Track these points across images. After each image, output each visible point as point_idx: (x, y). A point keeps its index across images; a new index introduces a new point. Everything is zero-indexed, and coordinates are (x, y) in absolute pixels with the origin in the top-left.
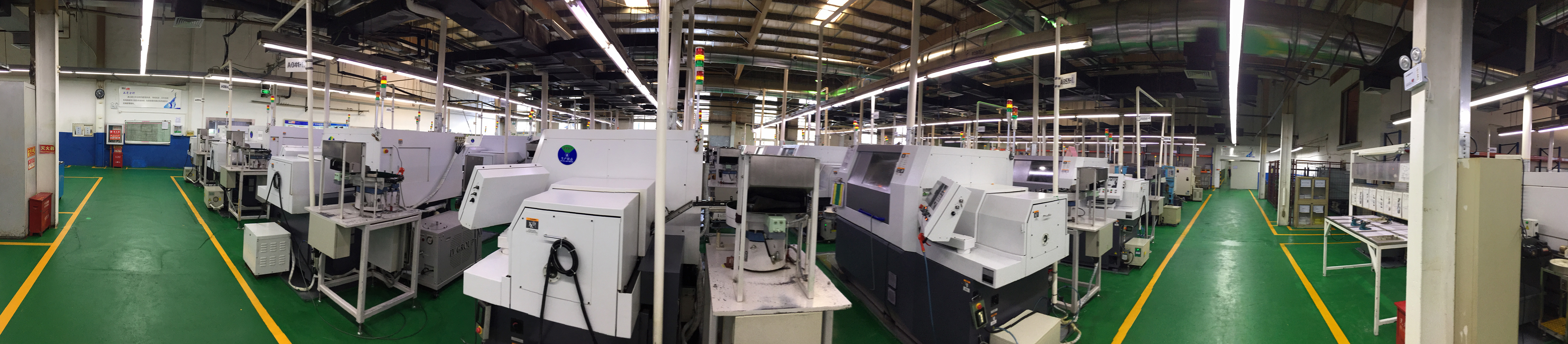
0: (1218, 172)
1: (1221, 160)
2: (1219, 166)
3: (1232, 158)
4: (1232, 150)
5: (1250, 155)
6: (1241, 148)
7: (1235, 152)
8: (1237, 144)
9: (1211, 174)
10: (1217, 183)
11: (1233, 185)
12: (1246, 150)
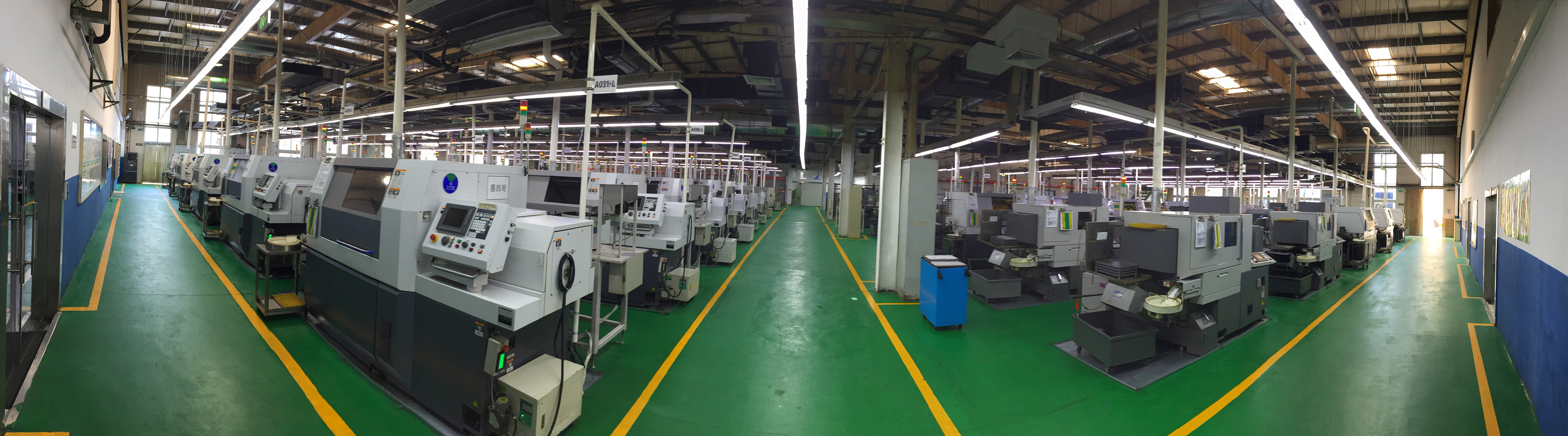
0: (791, 191)
1: (793, 182)
2: (791, 186)
3: (802, 180)
4: (802, 174)
5: (817, 178)
6: (809, 172)
7: (804, 175)
8: (806, 169)
9: (785, 193)
10: (789, 200)
11: (803, 203)
12: (814, 174)
